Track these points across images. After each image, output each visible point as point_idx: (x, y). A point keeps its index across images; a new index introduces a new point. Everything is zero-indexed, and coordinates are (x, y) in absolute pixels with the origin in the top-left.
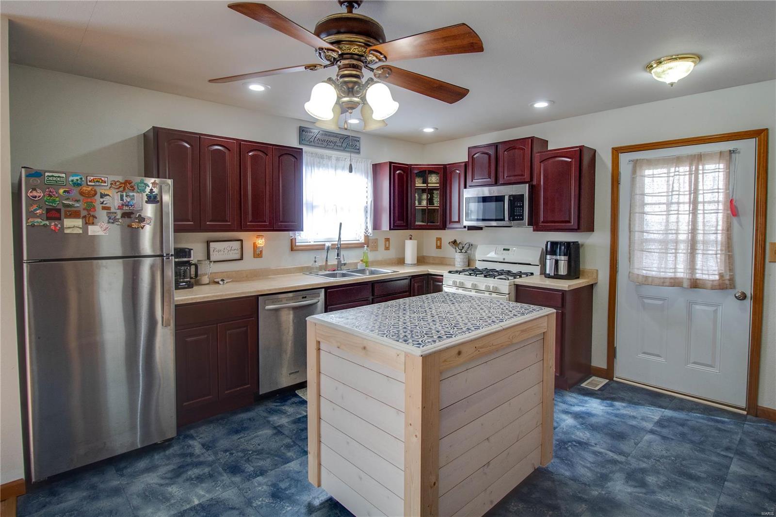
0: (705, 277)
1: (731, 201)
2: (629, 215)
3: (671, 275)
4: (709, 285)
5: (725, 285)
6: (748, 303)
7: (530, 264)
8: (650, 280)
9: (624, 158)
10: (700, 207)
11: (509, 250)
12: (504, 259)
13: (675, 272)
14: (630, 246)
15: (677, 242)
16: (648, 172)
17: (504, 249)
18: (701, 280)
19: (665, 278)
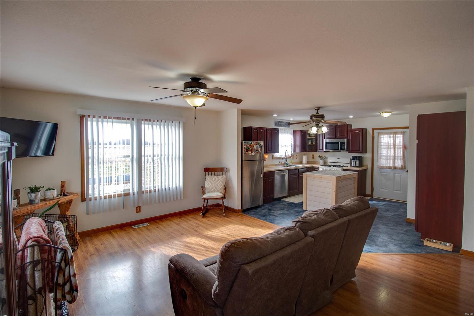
1: (405, 145)
2: (377, 149)
5: (403, 168)
7: (347, 163)
10: (396, 147)
11: (339, 159)
12: (338, 162)
13: (390, 165)
14: (378, 158)
15: (390, 156)
18: (397, 167)
19: (387, 167)
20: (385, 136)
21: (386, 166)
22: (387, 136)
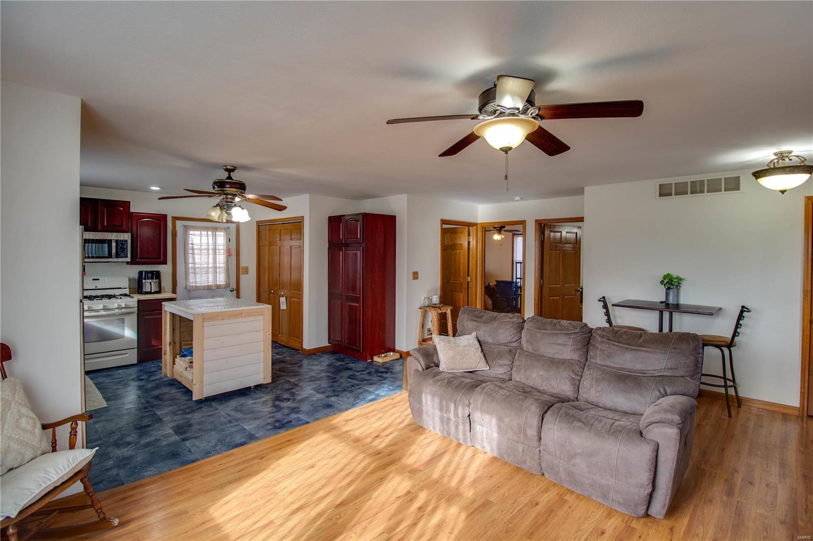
0: (220, 283)
1: (229, 249)
2: (183, 256)
3: (206, 284)
4: (223, 286)
5: (227, 285)
6: (235, 292)
7: (120, 288)
8: (198, 288)
9: (178, 223)
10: (217, 251)
11: (98, 279)
12: (96, 287)
13: (208, 283)
14: (186, 271)
15: (208, 268)
16: (191, 232)
17: (93, 280)
18: (219, 285)
19: (205, 286)
20: (196, 232)
21: (203, 284)
22: (199, 233)
